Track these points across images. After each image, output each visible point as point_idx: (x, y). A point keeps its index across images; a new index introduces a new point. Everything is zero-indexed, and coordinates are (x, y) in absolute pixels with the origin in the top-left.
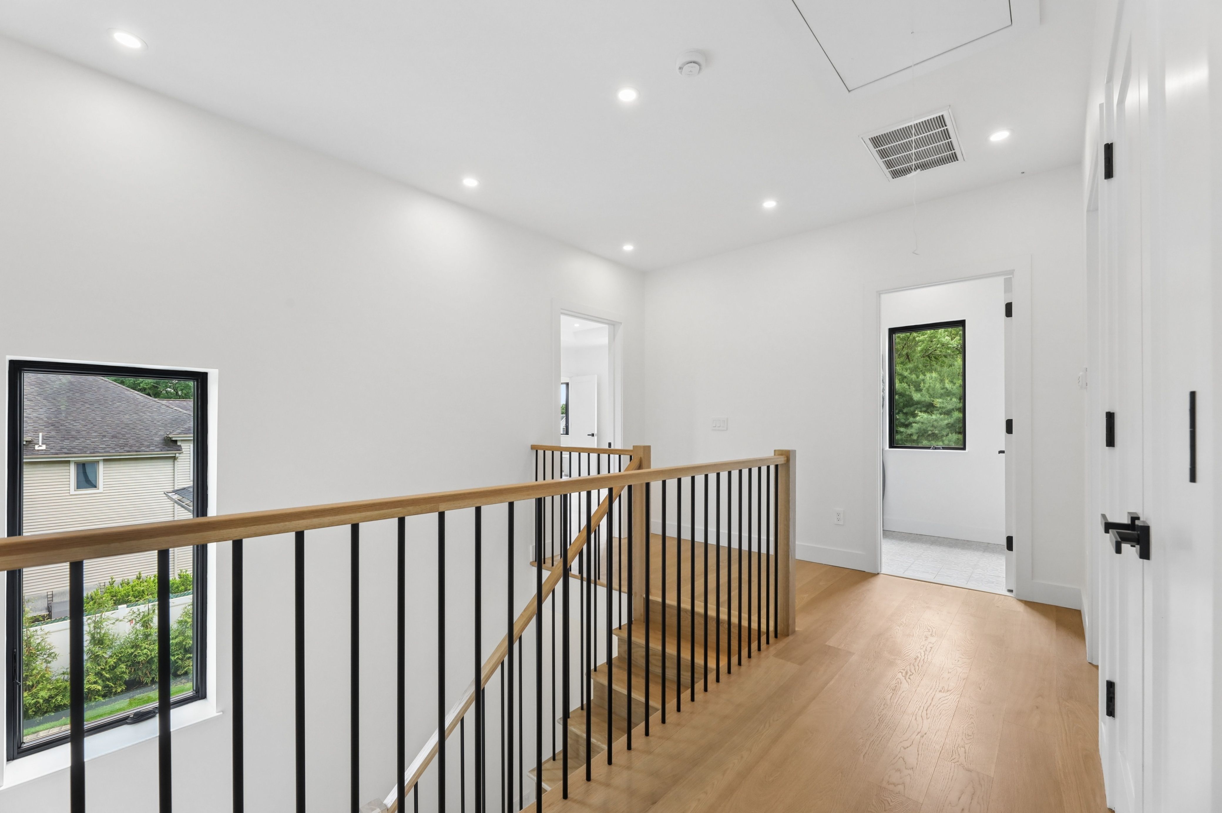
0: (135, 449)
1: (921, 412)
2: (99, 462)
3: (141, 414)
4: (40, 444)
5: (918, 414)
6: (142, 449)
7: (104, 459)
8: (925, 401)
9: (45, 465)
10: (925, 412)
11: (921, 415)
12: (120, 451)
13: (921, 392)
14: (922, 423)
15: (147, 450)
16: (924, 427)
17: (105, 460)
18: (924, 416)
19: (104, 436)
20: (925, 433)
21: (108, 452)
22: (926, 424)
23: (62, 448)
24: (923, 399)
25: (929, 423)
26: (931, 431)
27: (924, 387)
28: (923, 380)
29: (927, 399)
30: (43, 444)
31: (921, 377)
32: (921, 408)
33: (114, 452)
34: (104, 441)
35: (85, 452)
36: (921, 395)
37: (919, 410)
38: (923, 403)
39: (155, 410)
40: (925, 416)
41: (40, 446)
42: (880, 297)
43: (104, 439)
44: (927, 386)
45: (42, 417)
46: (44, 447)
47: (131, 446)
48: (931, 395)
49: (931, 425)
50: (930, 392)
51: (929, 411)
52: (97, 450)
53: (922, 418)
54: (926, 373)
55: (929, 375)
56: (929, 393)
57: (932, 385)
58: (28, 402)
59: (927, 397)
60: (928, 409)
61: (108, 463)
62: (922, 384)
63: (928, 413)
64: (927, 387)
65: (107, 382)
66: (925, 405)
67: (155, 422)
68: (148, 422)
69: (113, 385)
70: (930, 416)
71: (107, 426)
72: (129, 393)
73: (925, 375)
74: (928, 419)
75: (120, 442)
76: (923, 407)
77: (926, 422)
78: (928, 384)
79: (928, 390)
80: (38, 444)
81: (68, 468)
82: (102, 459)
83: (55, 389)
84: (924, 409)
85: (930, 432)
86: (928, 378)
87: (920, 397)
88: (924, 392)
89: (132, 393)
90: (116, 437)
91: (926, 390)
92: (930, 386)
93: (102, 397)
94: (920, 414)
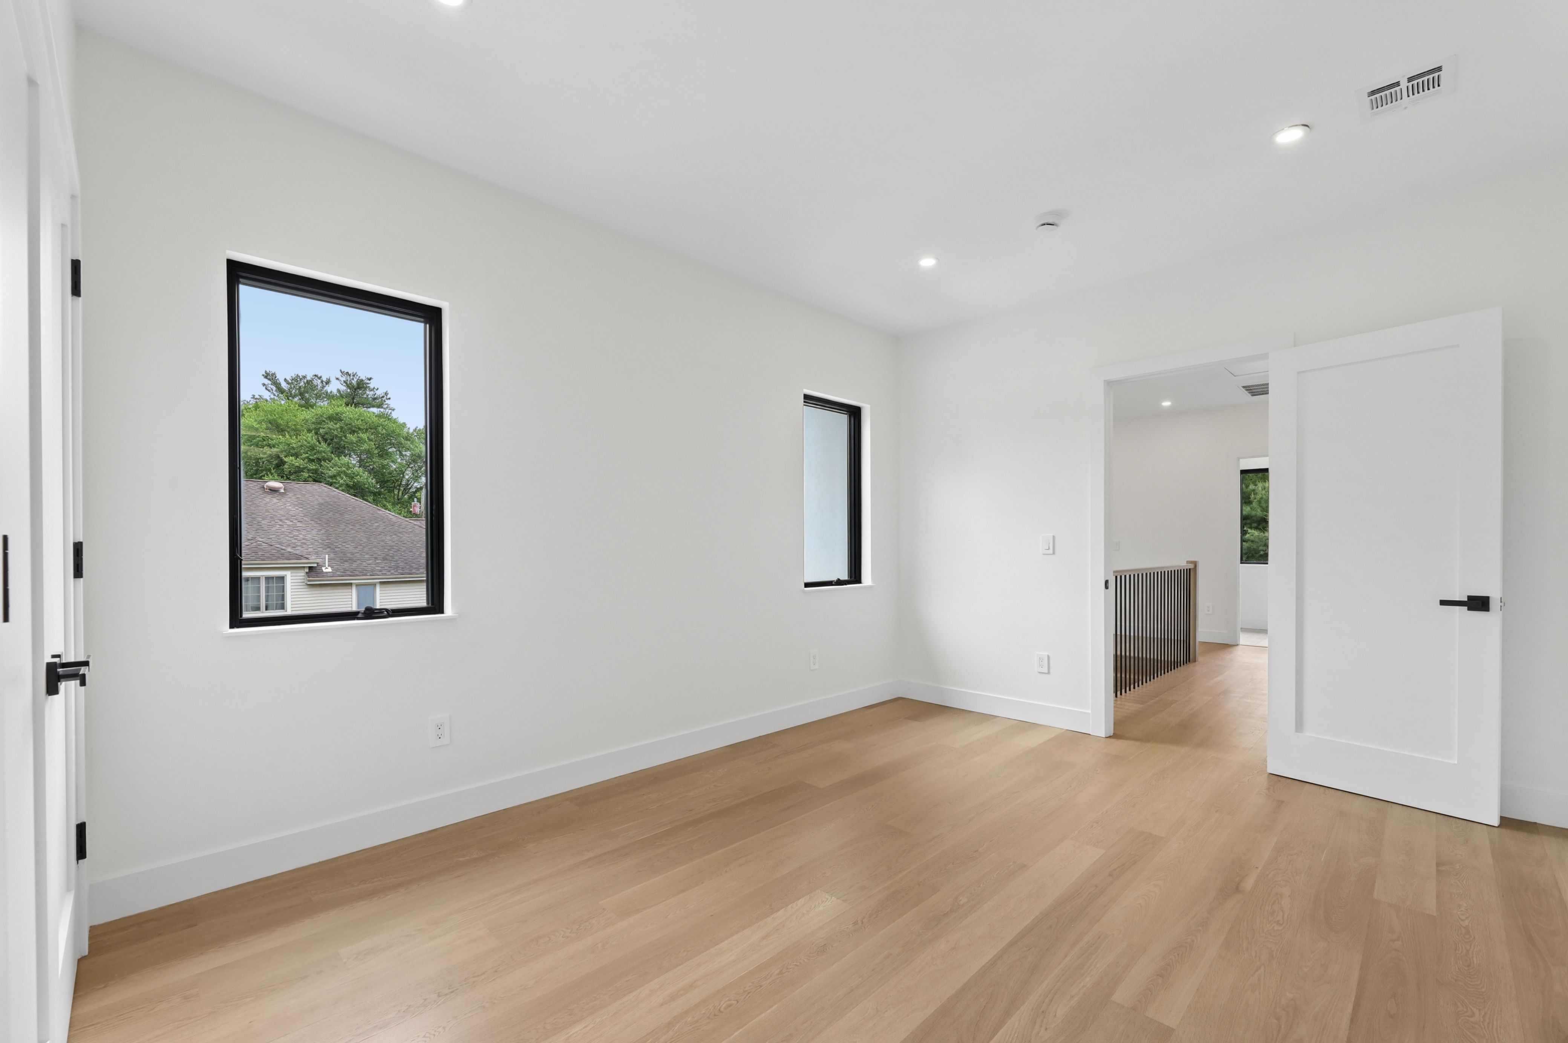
0: (407, 571)
1: (1251, 528)
2: (376, 584)
3: (399, 535)
4: (327, 566)
5: (1247, 531)
6: (413, 571)
7: (380, 582)
8: (1256, 515)
9: (332, 588)
10: (1256, 528)
11: (1251, 533)
12: (395, 573)
13: (1251, 505)
14: (1252, 541)
15: (418, 572)
16: (1255, 546)
17: (382, 583)
18: (1254, 533)
19: (376, 558)
20: (1256, 553)
21: (385, 574)
22: (1257, 542)
23: (345, 570)
24: (1253, 513)
25: (1261, 541)
26: (1263, 551)
27: (1255, 499)
28: (1254, 490)
29: (1258, 513)
30: (329, 566)
31: (1252, 487)
32: (1250, 524)
33: (390, 574)
34: (378, 563)
35: (366, 575)
36: (1251, 508)
37: (1249, 526)
38: (1253, 518)
39: (410, 530)
40: (1256, 533)
41: (327, 568)
42: (1239, 461)
43: (377, 561)
44: (1258, 497)
45: (316, 538)
46: (329, 570)
47: (403, 569)
48: (1264, 509)
49: (1263, 543)
50: (1262, 505)
51: (1261, 527)
52: (375, 573)
53: (1253, 535)
54: (1257, 483)
55: (1262, 485)
56: (1261, 507)
57: (1264, 497)
58: (299, 523)
59: (1259, 510)
60: (1259, 525)
61: (385, 586)
62: (1253, 496)
63: (1260, 529)
64: (1259, 499)
65: (358, 502)
66: (1256, 520)
67: (415, 543)
68: (408, 543)
69: (365, 505)
70: (1262, 534)
71: (375, 547)
72: (381, 512)
73: (1256, 485)
74: (1260, 537)
75: (392, 565)
76: (1254, 523)
77: (1257, 540)
78: (1260, 496)
79: (1260, 502)
80: (325, 566)
81: (350, 591)
82: (378, 582)
83: (316, 510)
84: (1254, 525)
85: (1262, 553)
86: (1260, 489)
87: (1249, 511)
88: (1254, 504)
89: (384, 513)
90: (387, 559)
91: (1258, 503)
92: (1262, 498)
93: (360, 518)
94: (1250, 531)
